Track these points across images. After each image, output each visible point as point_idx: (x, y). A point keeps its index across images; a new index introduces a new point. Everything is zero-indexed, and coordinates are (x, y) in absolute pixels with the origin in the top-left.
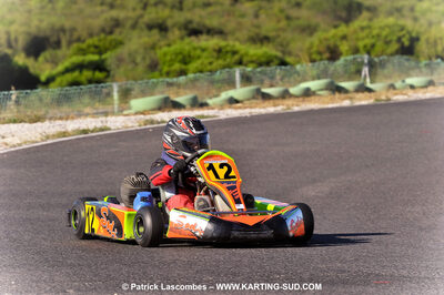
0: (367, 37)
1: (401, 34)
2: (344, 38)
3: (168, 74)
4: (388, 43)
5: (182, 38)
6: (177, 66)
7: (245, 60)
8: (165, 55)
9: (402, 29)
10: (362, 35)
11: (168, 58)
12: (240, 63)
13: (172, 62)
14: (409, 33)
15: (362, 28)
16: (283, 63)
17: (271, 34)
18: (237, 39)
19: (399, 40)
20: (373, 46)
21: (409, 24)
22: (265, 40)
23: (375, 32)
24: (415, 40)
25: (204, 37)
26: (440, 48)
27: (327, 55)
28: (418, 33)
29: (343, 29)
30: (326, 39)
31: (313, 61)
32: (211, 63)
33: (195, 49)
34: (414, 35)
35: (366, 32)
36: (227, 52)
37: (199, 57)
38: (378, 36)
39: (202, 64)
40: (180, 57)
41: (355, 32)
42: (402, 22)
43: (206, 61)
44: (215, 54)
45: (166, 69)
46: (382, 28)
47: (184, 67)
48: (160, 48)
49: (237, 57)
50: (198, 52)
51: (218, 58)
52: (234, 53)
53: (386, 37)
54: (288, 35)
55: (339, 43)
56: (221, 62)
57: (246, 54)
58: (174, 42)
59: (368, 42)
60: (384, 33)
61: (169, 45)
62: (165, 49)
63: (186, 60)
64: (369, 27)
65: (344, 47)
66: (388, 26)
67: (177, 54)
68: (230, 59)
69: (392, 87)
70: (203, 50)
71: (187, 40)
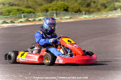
0: (56, 7)
1: (64, 6)
2: (50, 7)
3: (5, 15)
4: (61, 8)
5: (8, 6)
6: (7, 13)
7: (25, 12)
8: (4, 11)
9: (65, 5)
10: (54, 6)
11: (5, 11)
12: (23, 13)
13: (6, 12)
14: (66, 6)
15: (54, 4)
16: (34, 13)
17: (31, 6)
18: (22, 7)
19: (64, 8)
20: (57, 9)
21: (66, 4)
22: (30, 7)
23: (58, 5)
24: (68, 8)
25: (14, 6)
26: (74, 10)
27: (45, 11)
28: (69, 6)
29: (49, 5)
30: (45, 7)
31: (42, 12)
32: (16, 13)
33: (12, 9)
34: (68, 6)
35: (55, 5)
36: (20, 10)
37: (13, 11)
38: (59, 6)
39: (14, 13)
40: (8, 11)
41: (52, 5)
42: (64, 3)
43: (15, 12)
44: (17, 11)
45: (4, 14)
46: (59, 4)
47: (9, 14)
48: (3, 9)
49: (22, 11)
50: (13, 10)
51: (18, 11)
52: (22, 10)
53: (60, 7)
54: (35, 6)
55: (48, 8)
56: (18, 13)
57: (25, 11)
58: (6, 7)
59: (56, 8)
60: (60, 6)
61: (5, 8)
62: (4, 9)
63: (9, 12)
64: (56, 4)
65: (50, 9)
66: (61, 4)
67: (7, 10)
68: (21, 12)
69: (62, 19)
70: (14, 9)
71: (10, 7)
